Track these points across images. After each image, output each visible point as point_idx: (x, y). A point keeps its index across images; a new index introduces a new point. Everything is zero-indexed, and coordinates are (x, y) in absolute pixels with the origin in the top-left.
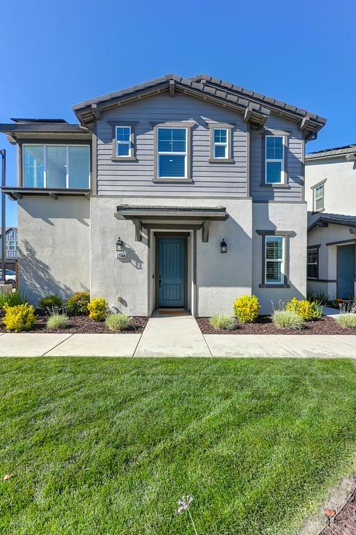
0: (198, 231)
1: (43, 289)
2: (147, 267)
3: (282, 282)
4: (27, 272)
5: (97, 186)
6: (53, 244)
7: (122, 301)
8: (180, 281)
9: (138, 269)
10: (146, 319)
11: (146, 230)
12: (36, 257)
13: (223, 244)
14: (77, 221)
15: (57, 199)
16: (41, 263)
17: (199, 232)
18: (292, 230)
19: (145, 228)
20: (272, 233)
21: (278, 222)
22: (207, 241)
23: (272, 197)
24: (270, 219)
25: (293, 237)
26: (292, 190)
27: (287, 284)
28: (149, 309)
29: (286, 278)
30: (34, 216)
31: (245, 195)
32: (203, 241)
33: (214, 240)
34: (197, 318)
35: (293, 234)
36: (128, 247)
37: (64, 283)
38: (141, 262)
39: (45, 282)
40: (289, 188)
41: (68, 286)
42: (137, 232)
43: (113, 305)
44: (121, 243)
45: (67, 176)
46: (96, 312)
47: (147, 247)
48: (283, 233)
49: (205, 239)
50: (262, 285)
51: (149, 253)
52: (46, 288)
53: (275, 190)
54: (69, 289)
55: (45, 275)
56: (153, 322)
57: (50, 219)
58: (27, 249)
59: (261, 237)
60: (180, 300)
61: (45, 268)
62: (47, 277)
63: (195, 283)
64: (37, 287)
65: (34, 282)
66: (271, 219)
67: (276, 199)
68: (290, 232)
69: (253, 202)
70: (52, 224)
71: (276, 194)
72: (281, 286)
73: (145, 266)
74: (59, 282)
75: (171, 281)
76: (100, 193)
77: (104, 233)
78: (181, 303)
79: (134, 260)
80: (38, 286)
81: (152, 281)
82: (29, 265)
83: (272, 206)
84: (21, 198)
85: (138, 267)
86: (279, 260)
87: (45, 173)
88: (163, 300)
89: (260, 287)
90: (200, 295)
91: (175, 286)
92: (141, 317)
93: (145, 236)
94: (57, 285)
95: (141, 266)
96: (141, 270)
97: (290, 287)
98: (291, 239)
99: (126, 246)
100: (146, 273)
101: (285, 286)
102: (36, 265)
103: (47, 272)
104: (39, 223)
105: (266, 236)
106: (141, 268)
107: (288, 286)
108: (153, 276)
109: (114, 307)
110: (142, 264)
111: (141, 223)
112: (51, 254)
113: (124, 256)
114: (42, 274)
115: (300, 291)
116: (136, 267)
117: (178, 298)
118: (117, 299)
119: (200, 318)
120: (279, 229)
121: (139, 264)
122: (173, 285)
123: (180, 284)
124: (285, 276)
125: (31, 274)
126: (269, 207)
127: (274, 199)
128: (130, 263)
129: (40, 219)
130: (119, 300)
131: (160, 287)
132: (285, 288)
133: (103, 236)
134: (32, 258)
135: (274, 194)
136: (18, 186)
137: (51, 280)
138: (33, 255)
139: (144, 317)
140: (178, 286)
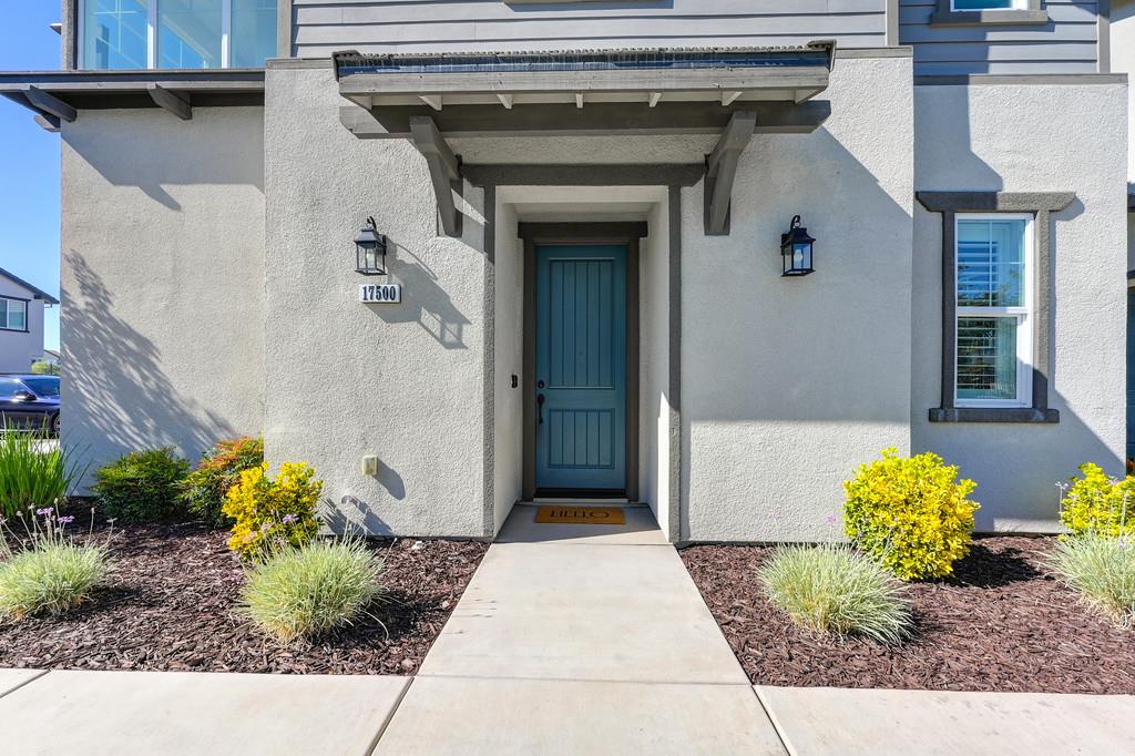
0: (686, 190)
1: (142, 428)
2: (481, 336)
3: (1024, 398)
4: (88, 369)
5: (295, 28)
6: (174, 269)
7: (383, 474)
8: (609, 399)
9: (449, 346)
10: (474, 549)
11: (479, 192)
12: (112, 310)
13: (796, 238)
14: (254, 188)
15: (188, 116)
16: (128, 332)
17: (693, 196)
18: (1070, 189)
19: (474, 183)
20: (985, 201)
21: (1008, 159)
22: (725, 229)
23: (982, 64)
24: (975, 149)
25: (1069, 218)
26: (1060, 32)
27: (1043, 407)
28: (488, 506)
29: (1041, 382)
30: (116, 180)
31: (884, 41)
32: (709, 231)
33: (755, 226)
34: (684, 546)
35: (1067, 206)
36: (410, 260)
37: (209, 406)
38: (461, 320)
39: (147, 404)
40: (1049, 25)
41: (223, 412)
42: (444, 204)
43: (347, 492)
44: (380, 245)
46: (255, 527)
47: (481, 258)
48: (1030, 205)
49: (718, 221)
50: (942, 413)
51: (490, 281)
52: (150, 424)
53: (991, 36)
54: (224, 426)
55: (145, 378)
56: (503, 561)
57: (165, 187)
58: (84, 286)
59: (936, 217)
60: (611, 466)
61: (144, 352)
62: (152, 384)
63: (675, 403)
64: (119, 422)
65: (112, 405)
66: (978, 147)
67: (994, 69)
68: (1058, 196)
69: (920, 79)
70: (175, 206)
71: (995, 52)
72: (1021, 416)
73: (474, 334)
74: (193, 403)
76: (302, 53)
77: (316, 204)
78: (616, 479)
79: (430, 310)
80: (124, 417)
82: (93, 344)
83: (982, 98)
84: (72, 117)
85: (450, 338)
86: (1011, 311)
87: (151, 30)
88: (550, 465)
89: (931, 419)
90: (694, 449)
91: (593, 417)
92: (458, 539)
93: (473, 213)
94: (184, 414)
95: (459, 337)
96: (460, 351)
97: (1057, 421)
98: (1060, 226)
99: (402, 255)
100: (480, 360)
101: (1039, 415)
102: (114, 342)
103: (152, 367)
104: (131, 201)
105: (959, 216)
106: (458, 344)
107: (1052, 417)
108: (514, 378)
109: (354, 501)
110: (465, 327)
111: (460, 163)
112: (167, 307)
113: (388, 293)
114: (136, 374)
115: (1100, 433)
116: (441, 340)
117: (605, 462)
118: (363, 467)
119: (694, 544)
120: (1010, 186)
121: (453, 327)
122: (587, 411)
123: (612, 411)
124: (1036, 373)
125: (102, 375)
126: (972, 101)
127: (986, 70)
128: (414, 324)
129: (137, 189)
130: (369, 471)
131: (541, 421)
132: (1038, 422)
133: (312, 220)
134: (100, 318)
135: (986, 53)
136: (63, 67)
137: (163, 391)
138: (103, 307)
139: (470, 540)
140: (606, 417)
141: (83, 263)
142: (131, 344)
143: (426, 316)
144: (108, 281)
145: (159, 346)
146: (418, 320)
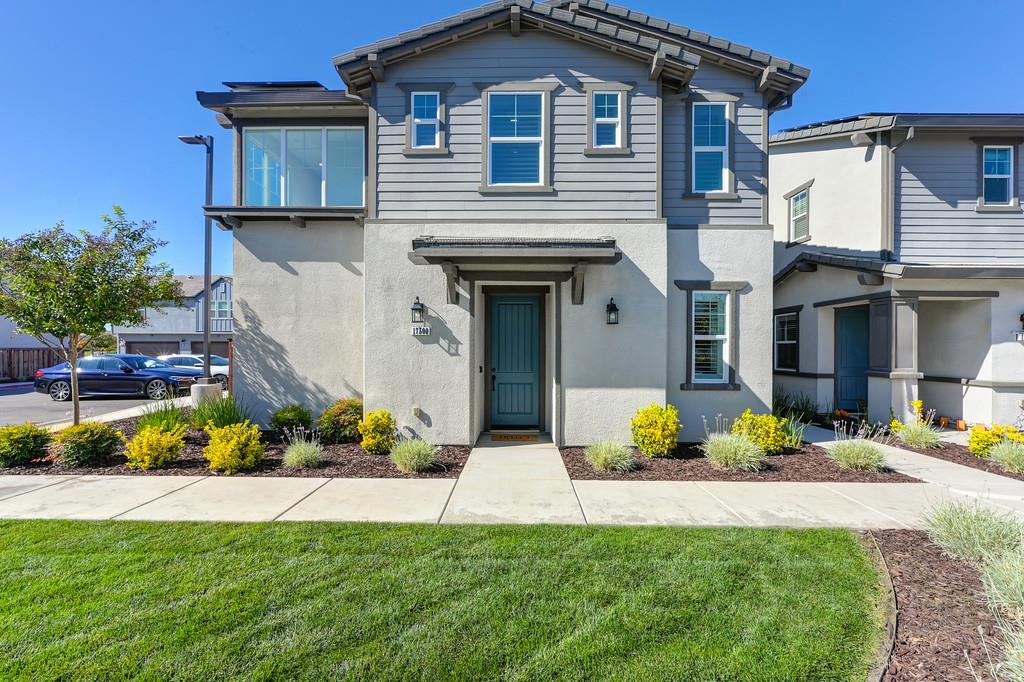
0: (563, 284)
1: (277, 392)
2: (468, 351)
3: (725, 379)
4: (247, 361)
5: (378, 202)
6: (296, 309)
7: (422, 416)
8: (530, 377)
9: (452, 355)
10: (466, 450)
11: (467, 283)
12: (262, 330)
13: (612, 308)
14: (340, 266)
15: (304, 226)
16: (271, 341)
17: (566, 286)
18: (747, 280)
19: (465, 279)
20: (706, 285)
21: (717, 265)
22: (581, 302)
23: (706, 219)
25: (746, 293)
26: (744, 203)
27: (734, 384)
28: (471, 431)
29: (733, 372)
30: (263, 258)
31: (654, 215)
32: (574, 303)
33: (595, 301)
34: (562, 448)
35: (745, 288)
36: (434, 315)
37: (315, 381)
38: (458, 343)
39: (280, 379)
40: (739, 200)
41: (323, 384)
42: (451, 287)
43: (405, 424)
44: (420, 308)
45: (323, 183)
46: (374, 438)
47: (468, 314)
48: (726, 287)
49: (578, 298)
50: (686, 386)
51: (472, 324)
52: (282, 390)
53: (710, 205)
54: (322, 391)
55: (279, 366)
56: (478, 455)
57: (291, 263)
58: (246, 317)
59: (685, 292)
60: (531, 413)
61: (279, 352)
62: (283, 369)
63: (559, 381)
64: (264, 389)
65: (261, 379)
66: (703, 259)
67: (712, 222)
68: (740, 283)
69: (670, 227)
70: (295, 273)
71: (712, 213)
72: (723, 387)
73: (465, 349)
74: (305, 379)
75: (514, 376)
76: (382, 216)
77: (389, 288)
78: (534, 420)
79: (444, 338)
80: (267, 386)
81: (479, 378)
82: (251, 348)
83: (704, 235)
84: (240, 226)
85: (452, 351)
86: (718, 337)
87: (283, 179)
88: (499, 413)
89: (682, 388)
90: (567, 404)
91: (521, 387)
92: (457, 446)
93: (464, 293)
94: (301, 384)
95: (457, 350)
96: (458, 357)
97: (739, 389)
98: (742, 296)
99: (430, 313)
100: (468, 361)
101: (731, 387)
102: (262, 346)
103: (283, 360)
104: (271, 271)
105: (694, 292)
106: (457, 354)
107: (737, 387)
108: (481, 368)
109: (407, 428)
110: (460, 346)
111: (458, 270)
112: (293, 328)
113: (425, 331)
114: (274, 364)
115: (759, 396)
116: (448, 352)
117: (528, 410)
118: (413, 413)
119: (567, 447)
120: (718, 278)
121: (454, 346)
122: (518, 384)
123: (531, 384)
124: (730, 368)
125: (255, 364)
126: (700, 237)
127: (708, 222)
128: (437, 345)
129: (274, 264)
130: (416, 414)
131: (494, 389)
132: (730, 390)
133: (388, 296)
134: (255, 334)
135: (708, 212)
136: (234, 204)
137: (290, 374)
138: (258, 329)
139: (463, 446)
140: (528, 387)
141: (247, 305)
142: (272, 348)
143: (442, 341)
144: (260, 314)
145: (287, 349)
146: (438, 342)
